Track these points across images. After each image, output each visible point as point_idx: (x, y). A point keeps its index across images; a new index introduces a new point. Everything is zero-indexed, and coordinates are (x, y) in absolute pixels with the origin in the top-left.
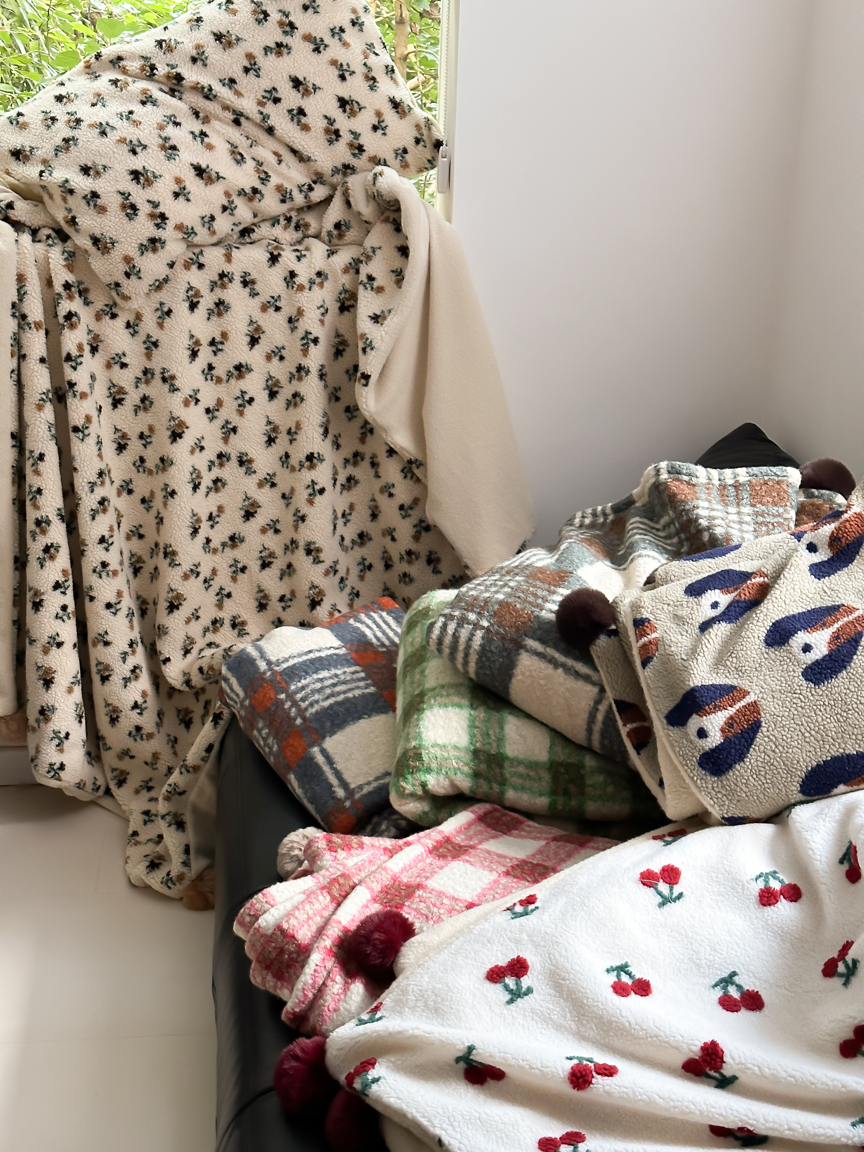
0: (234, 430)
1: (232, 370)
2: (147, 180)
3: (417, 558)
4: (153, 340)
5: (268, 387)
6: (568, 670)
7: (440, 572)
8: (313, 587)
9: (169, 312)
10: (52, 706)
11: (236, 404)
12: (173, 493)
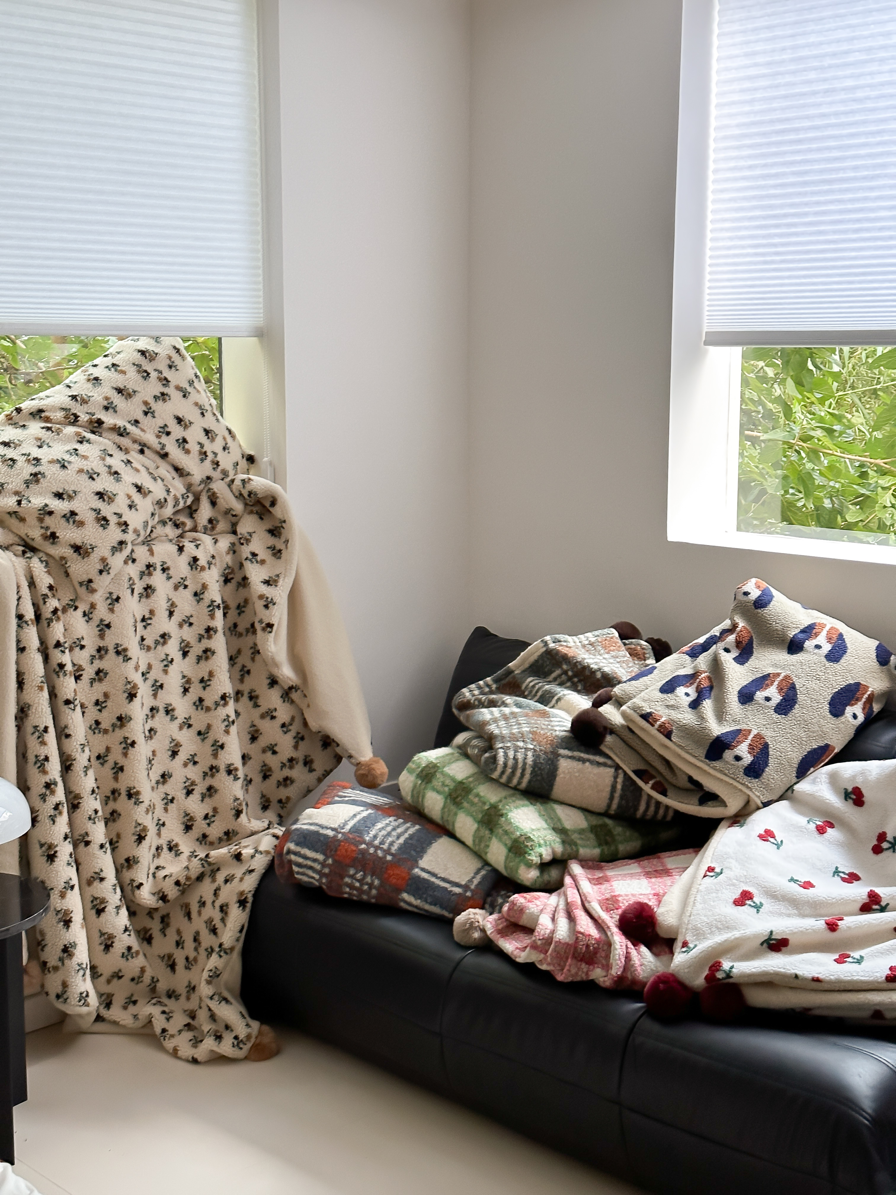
0: (161, 686)
1: (159, 639)
2: (109, 498)
3: (297, 763)
4: (106, 623)
5: (181, 649)
6: (592, 762)
7: (314, 770)
8: (237, 799)
9: (118, 599)
10: (74, 942)
11: (162, 665)
12: (133, 744)
